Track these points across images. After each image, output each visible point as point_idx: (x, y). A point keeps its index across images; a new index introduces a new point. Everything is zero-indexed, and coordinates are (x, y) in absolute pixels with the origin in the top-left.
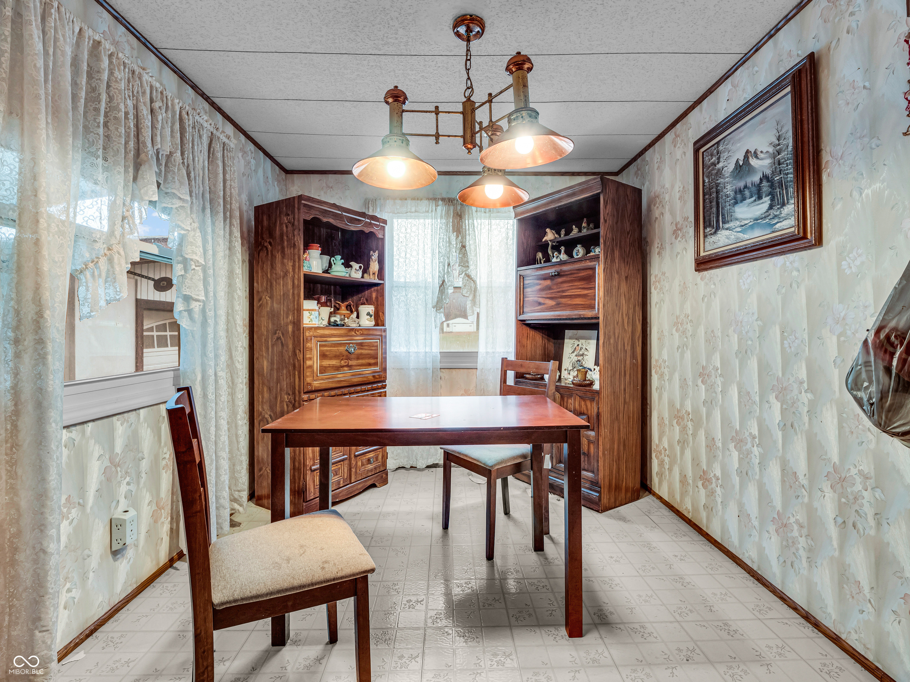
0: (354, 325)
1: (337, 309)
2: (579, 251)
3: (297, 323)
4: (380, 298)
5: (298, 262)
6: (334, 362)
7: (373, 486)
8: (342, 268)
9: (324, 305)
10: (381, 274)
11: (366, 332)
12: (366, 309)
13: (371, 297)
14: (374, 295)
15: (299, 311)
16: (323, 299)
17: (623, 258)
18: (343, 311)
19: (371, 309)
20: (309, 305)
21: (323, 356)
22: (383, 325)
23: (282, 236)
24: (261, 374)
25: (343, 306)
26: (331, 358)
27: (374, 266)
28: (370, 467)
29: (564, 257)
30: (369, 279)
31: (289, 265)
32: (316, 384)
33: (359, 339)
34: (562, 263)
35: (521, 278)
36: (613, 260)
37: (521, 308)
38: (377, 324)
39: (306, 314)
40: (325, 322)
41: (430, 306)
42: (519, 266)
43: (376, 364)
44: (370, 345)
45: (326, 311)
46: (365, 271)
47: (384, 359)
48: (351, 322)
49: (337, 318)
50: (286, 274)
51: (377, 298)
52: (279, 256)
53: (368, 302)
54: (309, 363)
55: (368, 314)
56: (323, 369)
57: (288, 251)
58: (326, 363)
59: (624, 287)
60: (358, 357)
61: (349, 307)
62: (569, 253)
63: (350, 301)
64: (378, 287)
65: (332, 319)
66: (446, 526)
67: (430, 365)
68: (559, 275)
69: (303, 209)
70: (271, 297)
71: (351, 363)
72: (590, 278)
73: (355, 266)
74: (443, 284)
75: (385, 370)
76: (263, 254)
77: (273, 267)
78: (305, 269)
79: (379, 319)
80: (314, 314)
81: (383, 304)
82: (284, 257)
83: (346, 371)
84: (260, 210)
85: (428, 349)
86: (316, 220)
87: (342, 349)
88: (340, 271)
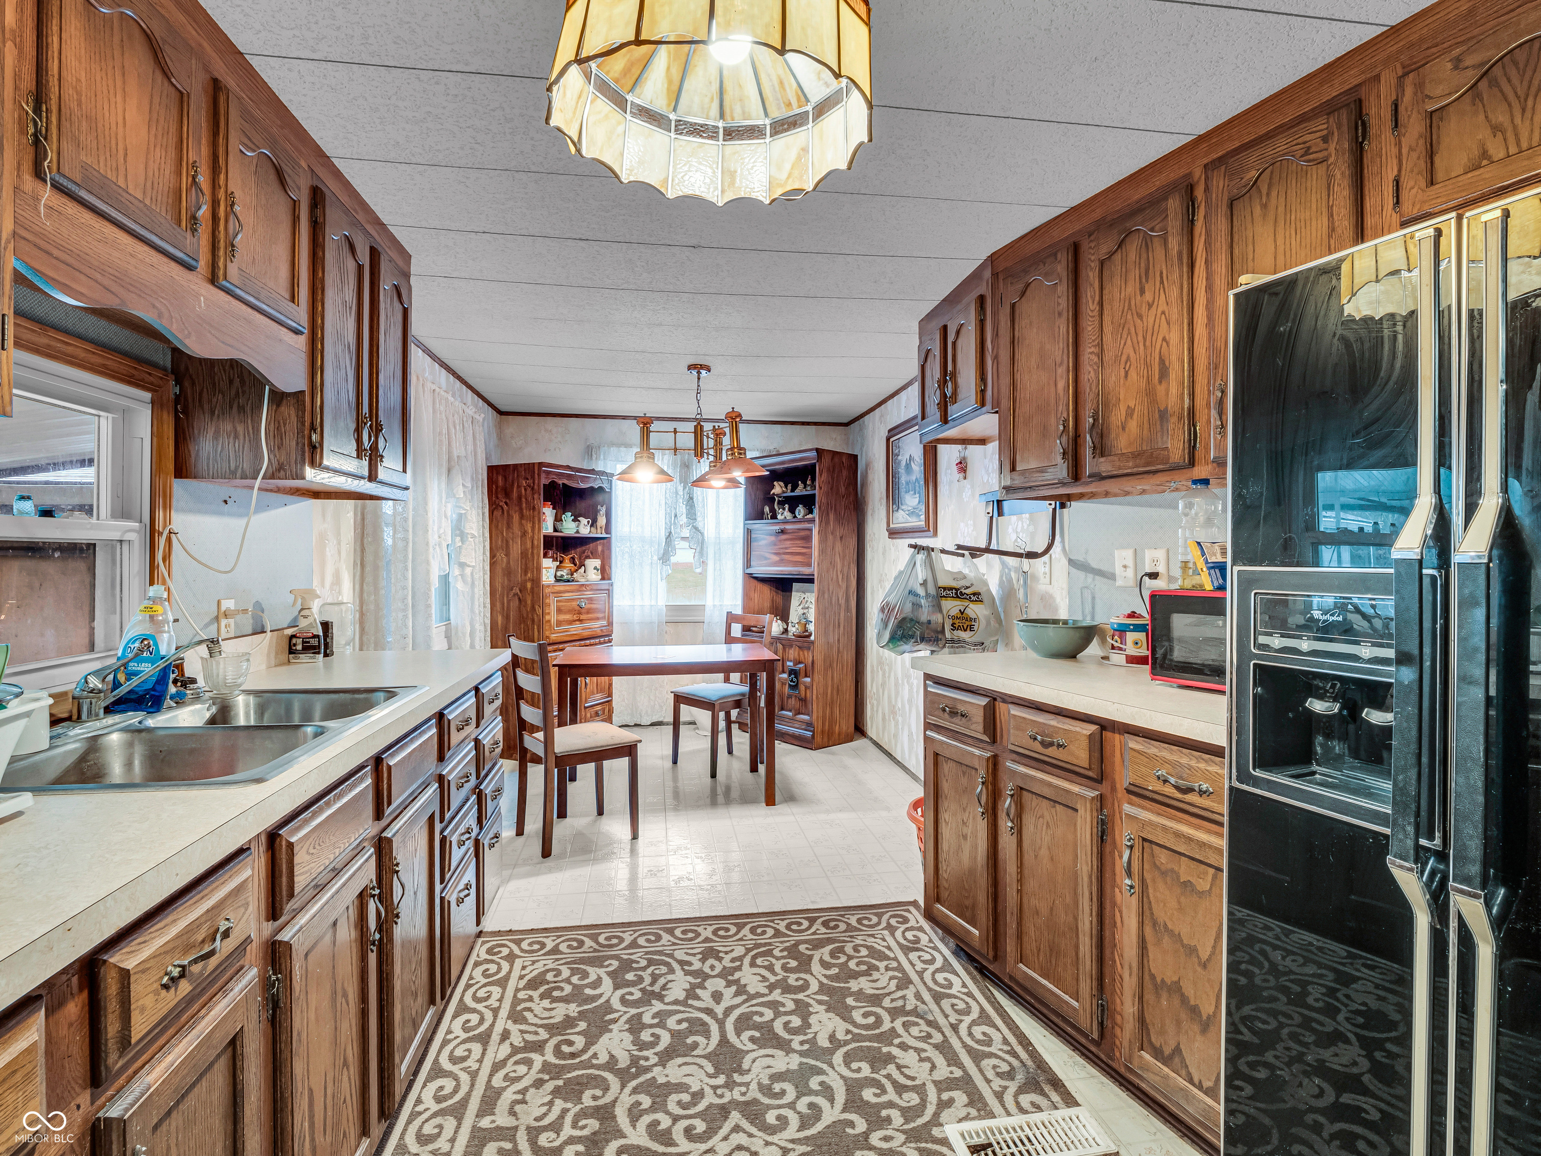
0: (582, 581)
1: (564, 561)
2: (801, 511)
3: (537, 580)
4: (606, 552)
5: (534, 521)
8: (571, 524)
10: (608, 528)
11: (594, 587)
12: (593, 564)
13: (596, 550)
14: (600, 548)
15: (539, 569)
17: (839, 520)
18: (568, 564)
19: (597, 563)
20: (545, 562)
21: (559, 611)
22: (610, 579)
23: (520, 497)
25: (567, 558)
26: (565, 613)
27: (601, 521)
29: (787, 515)
31: (527, 526)
32: (556, 638)
33: (588, 594)
34: (785, 522)
35: (749, 532)
36: (827, 523)
37: (748, 563)
38: (603, 579)
39: (543, 570)
40: (555, 578)
41: (656, 559)
42: (746, 519)
43: (603, 618)
44: (596, 600)
45: (556, 565)
46: (593, 524)
47: (611, 613)
48: (579, 577)
49: (564, 573)
50: (524, 534)
51: (603, 551)
52: (516, 517)
53: (594, 555)
54: (547, 617)
55: (595, 568)
56: (559, 623)
57: (525, 513)
58: (563, 617)
59: (839, 547)
60: (588, 612)
61: (573, 560)
62: (792, 511)
63: (573, 554)
64: (606, 541)
65: (559, 574)
66: (675, 760)
67: (655, 619)
68: (783, 532)
69: (543, 475)
70: (507, 555)
71: (582, 617)
72: (808, 539)
73: (584, 521)
74: (669, 536)
75: (610, 624)
76: (500, 514)
78: (543, 532)
79: (605, 572)
80: (548, 569)
81: (610, 557)
82: (522, 517)
83: (578, 625)
84: (492, 470)
85: (653, 603)
86: (553, 483)
87: (574, 604)
88: (571, 528)
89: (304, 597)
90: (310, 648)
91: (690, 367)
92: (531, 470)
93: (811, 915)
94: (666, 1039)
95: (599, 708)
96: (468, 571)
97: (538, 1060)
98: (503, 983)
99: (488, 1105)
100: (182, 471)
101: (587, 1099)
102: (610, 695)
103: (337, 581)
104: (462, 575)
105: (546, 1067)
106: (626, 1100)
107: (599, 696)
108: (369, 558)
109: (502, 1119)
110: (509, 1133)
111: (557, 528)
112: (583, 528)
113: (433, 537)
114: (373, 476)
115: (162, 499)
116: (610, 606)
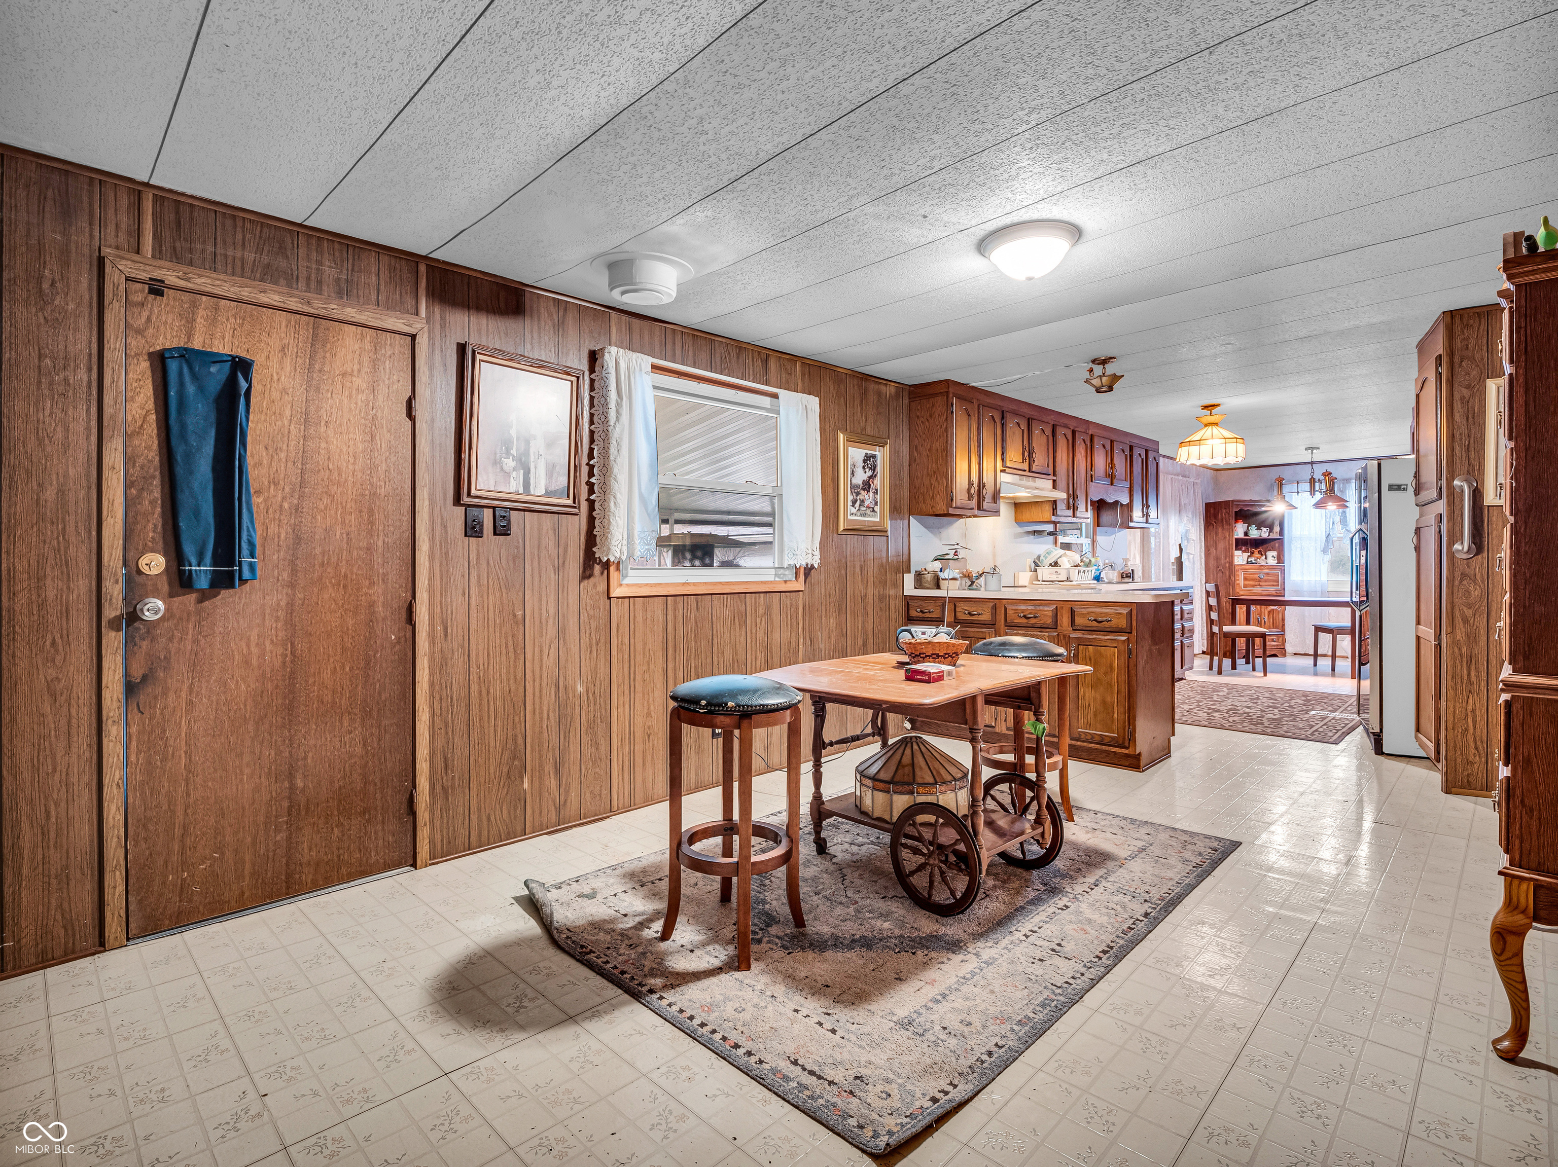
0: (1263, 563)
1: (1254, 552)
3: (1231, 563)
4: (1281, 547)
5: (1231, 531)
6: (1251, 583)
7: (1275, 655)
8: (1256, 531)
9: (1246, 550)
10: (1281, 532)
11: (1272, 567)
12: (1272, 554)
13: (1275, 547)
14: (1277, 545)
15: (1233, 556)
16: (1244, 548)
18: (1256, 554)
19: (1275, 553)
20: (1238, 553)
21: (1245, 579)
22: (1283, 562)
23: (1222, 519)
25: (1256, 551)
26: (1249, 580)
27: (1277, 529)
28: (1274, 643)
30: (1272, 536)
31: (1226, 534)
32: (1242, 593)
33: (1266, 571)
38: (1279, 562)
39: (1236, 558)
40: (1245, 562)
41: (1319, 550)
43: (1278, 585)
44: (1273, 574)
45: (1246, 555)
46: (1271, 531)
47: (1284, 583)
48: (1262, 561)
49: (1252, 559)
50: (1224, 537)
51: (1279, 546)
52: (1221, 529)
53: (1273, 549)
54: (1237, 582)
55: (1273, 556)
56: (1245, 586)
57: (1225, 527)
58: (1247, 582)
60: (1268, 580)
61: (1260, 552)
63: (1261, 549)
64: (1281, 541)
65: (1249, 560)
66: (1314, 664)
67: (1319, 588)
69: (1235, 506)
70: (1216, 549)
71: (1261, 583)
73: (1264, 529)
74: (1329, 536)
75: (1284, 589)
76: (1211, 527)
77: (1218, 534)
78: (1236, 536)
79: (1280, 559)
80: (1240, 558)
81: (1283, 550)
82: (1223, 529)
83: (1258, 588)
84: (1208, 506)
85: (1318, 579)
86: (1241, 510)
87: (1256, 576)
88: (1254, 533)
89: (1126, 560)
90: (1128, 577)
91: (1307, 449)
92: (1227, 504)
95: (1274, 637)
96: (1191, 556)
100: (1098, 526)
102: (1283, 630)
103: (1135, 557)
104: (1188, 559)
107: (1274, 630)
111: (1246, 534)
112: (1264, 533)
113: (1172, 541)
114: (1147, 522)
115: (1094, 533)
116: (1284, 579)
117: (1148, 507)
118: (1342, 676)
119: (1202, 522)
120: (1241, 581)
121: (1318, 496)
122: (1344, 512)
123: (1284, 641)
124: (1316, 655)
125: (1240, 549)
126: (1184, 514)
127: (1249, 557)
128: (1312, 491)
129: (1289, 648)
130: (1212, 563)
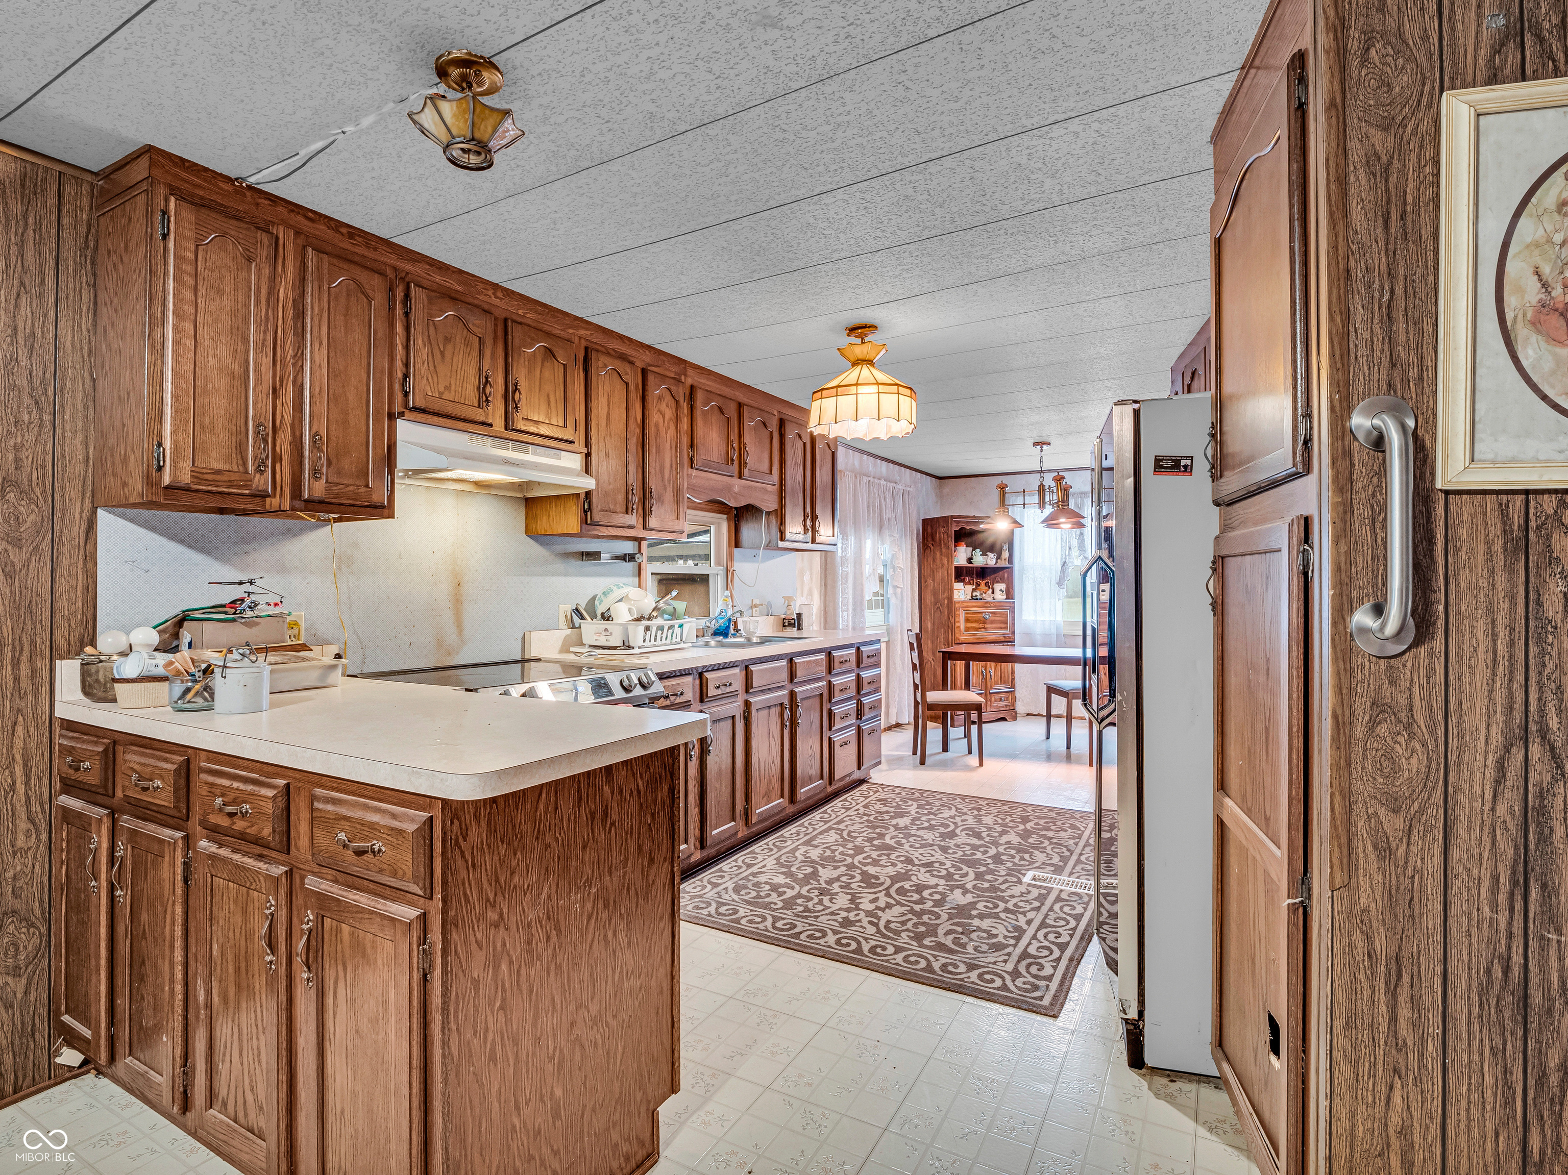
0: (989, 599)
1: (978, 585)
3: (950, 598)
4: (1010, 578)
5: (950, 557)
6: (974, 625)
7: (1003, 719)
8: (981, 558)
9: (969, 583)
10: (1011, 560)
11: (999, 605)
12: (1000, 587)
13: (1003, 578)
14: (1005, 576)
15: (951, 590)
16: (968, 579)
18: (983, 587)
19: (1003, 586)
20: (958, 586)
21: (967, 620)
22: (1013, 598)
23: (940, 539)
24: (926, 632)
25: (983, 583)
26: (972, 622)
27: (1006, 554)
28: (1002, 704)
30: (1002, 564)
31: (945, 561)
32: (962, 639)
33: (993, 609)
38: (1007, 598)
39: (956, 592)
40: (968, 598)
41: (1054, 582)
43: (1006, 628)
44: (1001, 614)
45: (970, 588)
46: (999, 557)
47: (1013, 624)
48: (988, 597)
49: (977, 593)
50: (943, 566)
51: (1008, 578)
52: (938, 554)
53: (1002, 581)
54: (957, 625)
55: (1001, 590)
56: (967, 629)
57: (944, 551)
58: (970, 625)
60: (992, 622)
61: (986, 584)
63: (987, 581)
64: (1009, 570)
65: (974, 595)
66: (1048, 737)
67: (1054, 631)
69: (954, 523)
70: (933, 580)
71: (987, 626)
73: (991, 555)
74: (1064, 564)
75: (1013, 635)
76: (928, 551)
77: (934, 560)
78: (956, 564)
79: (1009, 594)
80: (962, 592)
81: (1013, 582)
82: (941, 554)
83: (983, 631)
84: (925, 522)
85: (1052, 618)
86: (962, 530)
87: (980, 616)
88: (980, 560)
89: (789, 600)
90: (791, 625)
91: (1037, 444)
92: (945, 521)
93: (1051, 809)
94: (926, 824)
95: (1002, 695)
96: (899, 590)
97: (866, 818)
98: (866, 798)
99: (839, 823)
100: (738, 545)
101: (878, 830)
102: (1013, 686)
103: (810, 594)
104: (895, 594)
105: (868, 821)
106: (894, 834)
107: (1002, 686)
108: (829, 582)
109: (842, 826)
110: (842, 830)
111: (970, 560)
112: (990, 560)
113: (867, 570)
114: (813, 541)
115: (730, 557)
116: (1013, 619)
117: (814, 518)
118: (1079, 761)
119: (915, 544)
120: (962, 624)
121: (1049, 510)
122: (1082, 534)
123: (1014, 700)
124: (1049, 716)
125: (963, 581)
126: (886, 533)
127: (973, 590)
128: (1042, 504)
129: (1021, 708)
130: (929, 599)
